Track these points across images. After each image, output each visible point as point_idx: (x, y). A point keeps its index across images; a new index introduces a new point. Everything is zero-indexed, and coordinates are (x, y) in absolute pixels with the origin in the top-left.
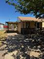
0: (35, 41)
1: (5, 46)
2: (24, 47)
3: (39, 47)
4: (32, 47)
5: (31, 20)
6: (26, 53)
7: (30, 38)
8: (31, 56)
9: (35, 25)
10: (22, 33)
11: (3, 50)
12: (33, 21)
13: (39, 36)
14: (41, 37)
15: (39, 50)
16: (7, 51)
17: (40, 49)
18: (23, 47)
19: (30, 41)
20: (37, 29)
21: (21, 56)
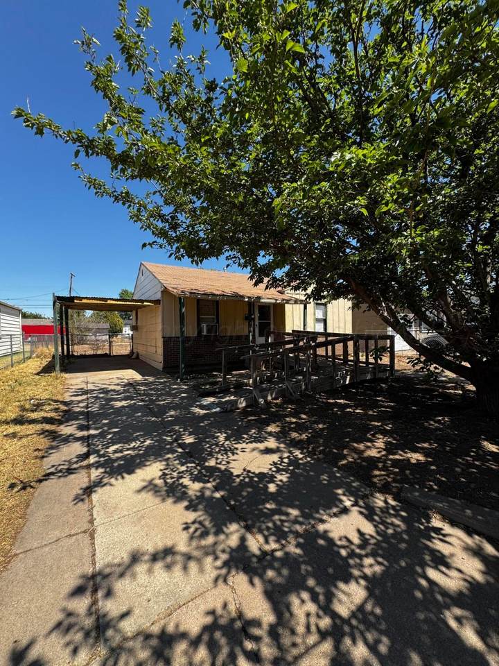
0: (252, 404)
1: (78, 448)
2: (200, 442)
3: (272, 428)
4: (237, 436)
5: (228, 291)
6: (212, 463)
7: (226, 391)
8: (236, 472)
9: (249, 318)
10: (170, 368)
11: (70, 471)
12: (237, 298)
13: (270, 380)
14: (281, 380)
15: (272, 443)
16: (95, 473)
17: (277, 436)
18: (189, 440)
19: (228, 409)
20: (261, 340)
21: (186, 481)
